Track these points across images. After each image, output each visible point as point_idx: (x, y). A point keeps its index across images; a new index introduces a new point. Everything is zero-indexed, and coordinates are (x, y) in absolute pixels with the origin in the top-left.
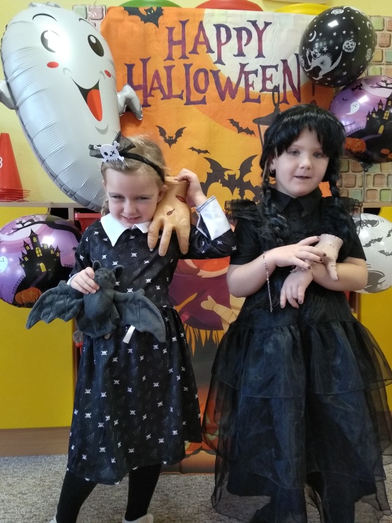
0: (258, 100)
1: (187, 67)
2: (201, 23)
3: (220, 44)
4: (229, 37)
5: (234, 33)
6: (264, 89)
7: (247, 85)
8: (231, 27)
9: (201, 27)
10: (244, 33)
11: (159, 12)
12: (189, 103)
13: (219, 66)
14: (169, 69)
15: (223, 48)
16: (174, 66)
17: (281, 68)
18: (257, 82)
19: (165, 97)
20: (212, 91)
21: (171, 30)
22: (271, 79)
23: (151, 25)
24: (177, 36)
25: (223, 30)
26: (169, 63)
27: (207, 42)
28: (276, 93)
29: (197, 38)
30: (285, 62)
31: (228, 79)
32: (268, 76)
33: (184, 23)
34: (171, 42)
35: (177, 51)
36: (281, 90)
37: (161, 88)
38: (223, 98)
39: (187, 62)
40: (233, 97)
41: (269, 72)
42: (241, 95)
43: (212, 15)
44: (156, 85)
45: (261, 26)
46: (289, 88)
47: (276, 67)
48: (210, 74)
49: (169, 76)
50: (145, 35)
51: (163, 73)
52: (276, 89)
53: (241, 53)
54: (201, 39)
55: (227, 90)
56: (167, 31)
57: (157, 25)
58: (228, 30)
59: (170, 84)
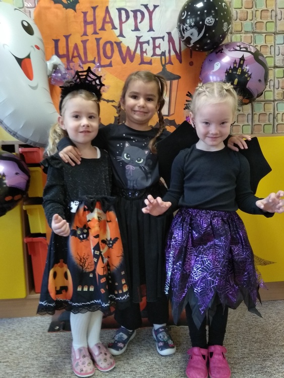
0: (150, 63)
1: (98, 40)
2: (107, 8)
3: (121, 23)
4: (128, 17)
5: (131, 14)
6: (154, 54)
7: (142, 52)
8: (129, 10)
9: (107, 11)
10: (139, 14)
13: (121, 39)
14: (84, 42)
15: (123, 25)
16: (88, 40)
17: (166, 38)
18: (148, 48)
19: (82, 63)
20: (116, 57)
21: (85, 14)
22: (159, 47)
23: (71, 10)
24: (90, 18)
25: (123, 12)
26: (85, 38)
27: (112, 22)
28: (163, 57)
29: (104, 19)
30: (169, 34)
31: (128, 48)
32: (157, 45)
33: (94, 8)
34: (86, 23)
35: (90, 29)
36: (167, 55)
37: (79, 56)
38: (124, 62)
39: (97, 36)
40: (132, 61)
41: (158, 42)
42: (137, 59)
43: (115, 2)
44: (76, 54)
45: (151, 8)
46: (173, 53)
47: (163, 38)
48: (115, 45)
49: (85, 48)
50: (67, 18)
51: (80, 46)
52: (163, 54)
53: (137, 29)
54: (107, 20)
55: (128, 56)
56: (82, 15)
57: (75, 10)
58: (127, 12)
59: (85, 54)
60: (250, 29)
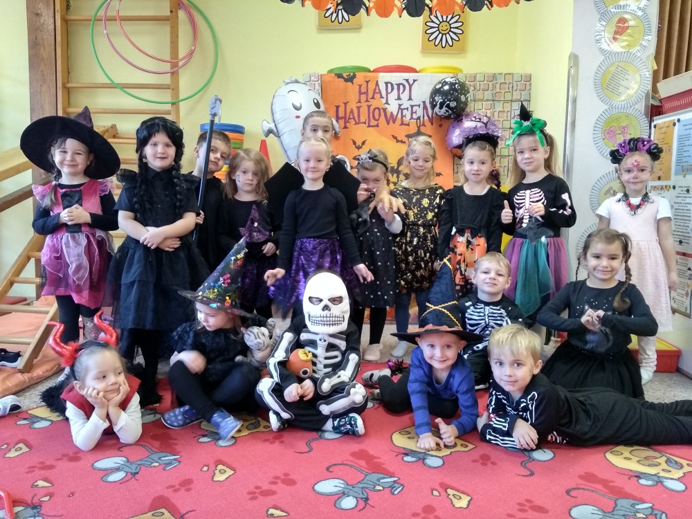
1: (369, 106)
2: (377, 82)
3: (387, 93)
4: (392, 89)
5: (395, 87)
6: (412, 118)
7: (402, 116)
8: (394, 83)
9: (377, 84)
10: (401, 86)
11: (354, 76)
12: (369, 126)
13: (386, 106)
14: (359, 108)
15: (389, 95)
16: (362, 106)
17: (422, 106)
18: (407, 114)
19: (356, 124)
20: (382, 120)
21: (360, 86)
22: (416, 113)
23: (350, 83)
24: (363, 90)
25: (389, 85)
26: (359, 105)
27: (380, 92)
28: (418, 121)
29: (375, 90)
30: (424, 102)
31: (392, 112)
32: (414, 111)
33: (367, 82)
34: (360, 93)
35: (363, 97)
36: (422, 119)
37: (354, 118)
38: (388, 124)
39: (369, 104)
40: (394, 122)
41: (415, 108)
42: (398, 122)
43: (383, 77)
44: (351, 117)
45: (411, 82)
46: (426, 118)
47: (419, 106)
48: (382, 110)
49: (359, 112)
51: (355, 111)
52: (419, 118)
53: (399, 98)
54: (377, 91)
55: (391, 119)
57: (353, 83)
58: (392, 85)
59: (359, 116)
60: (490, 98)
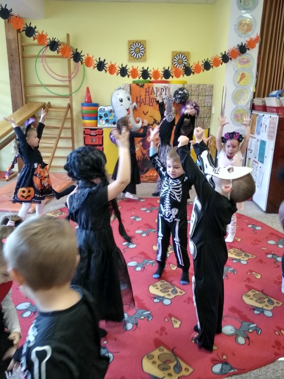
9: (153, 88)
11: (144, 85)
16: (147, 97)
19: (144, 105)
24: (147, 90)
29: (152, 91)
33: (149, 87)
34: (146, 92)
35: (147, 94)
37: (143, 102)
43: (155, 85)
59: (146, 101)
